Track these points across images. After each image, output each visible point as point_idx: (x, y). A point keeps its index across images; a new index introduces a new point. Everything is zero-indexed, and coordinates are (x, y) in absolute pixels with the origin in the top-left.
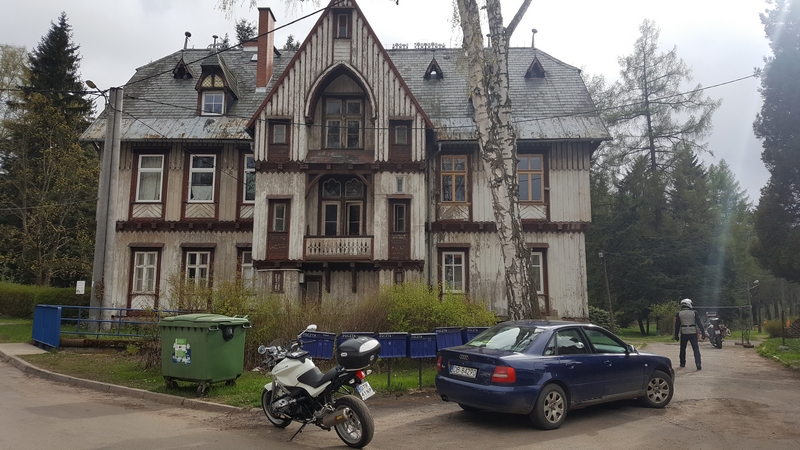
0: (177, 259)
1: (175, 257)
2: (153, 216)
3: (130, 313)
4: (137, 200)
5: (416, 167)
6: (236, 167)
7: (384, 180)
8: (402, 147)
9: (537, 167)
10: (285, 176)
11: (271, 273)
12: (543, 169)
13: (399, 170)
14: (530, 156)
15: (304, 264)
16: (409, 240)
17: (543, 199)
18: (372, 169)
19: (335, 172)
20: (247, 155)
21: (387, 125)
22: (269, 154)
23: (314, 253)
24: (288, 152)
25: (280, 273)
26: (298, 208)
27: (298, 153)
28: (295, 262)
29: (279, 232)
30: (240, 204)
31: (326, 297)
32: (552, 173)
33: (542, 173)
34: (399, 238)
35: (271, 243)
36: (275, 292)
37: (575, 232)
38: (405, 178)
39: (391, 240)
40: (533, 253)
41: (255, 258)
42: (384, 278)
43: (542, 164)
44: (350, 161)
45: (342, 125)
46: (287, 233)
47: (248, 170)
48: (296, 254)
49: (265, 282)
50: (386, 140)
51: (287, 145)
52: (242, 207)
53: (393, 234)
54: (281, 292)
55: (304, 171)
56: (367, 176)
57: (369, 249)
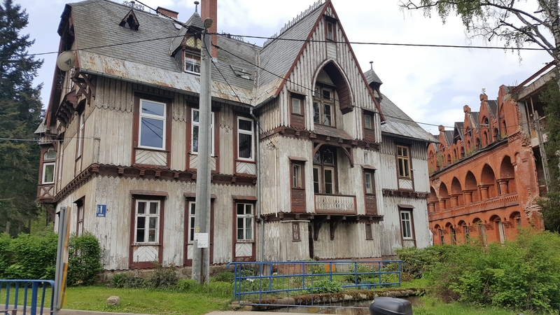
0: (180, 209)
1: (177, 207)
2: (157, 164)
3: (133, 265)
4: (139, 146)
5: (376, 147)
6: (231, 127)
7: (358, 154)
8: (369, 131)
9: (405, 155)
10: (299, 142)
11: (291, 224)
12: (408, 156)
13: (366, 148)
14: (402, 147)
15: (315, 216)
16: (376, 200)
17: (410, 177)
18: (352, 144)
19: (330, 143)
20: (239, 118)
21: (360, 113)
22: (291, 121)
23: (321, 208)
24: (303, 122)
25: (297, 224)
26: (309, 169)
27: (310, 125)
28: (309, 215)
29: (299, 189)
30: (236, 161)
31: (315, 243)
32: (413, 160)
33: (408, 159)
34: (370, 198)
35: (293, 197)
36: (295, 240)
37: (422, 198)
38: (368, 154)
39: (366, 200)
40: (402, 212)
41: (283, 211)
42: (360, 229)
43: (408, 153)
44: (339, 136)
45: (321, 106)
46: (304, 190)
47: (240, 131)
48: (310, 208)
49: (288, 231)
50: (361, 124)
51: (303, 116)
52: (237, 163)
53: (366, 194)
54: (299, 240)
55: (311, 139)
56: (349, 149)
57: (353, 206)
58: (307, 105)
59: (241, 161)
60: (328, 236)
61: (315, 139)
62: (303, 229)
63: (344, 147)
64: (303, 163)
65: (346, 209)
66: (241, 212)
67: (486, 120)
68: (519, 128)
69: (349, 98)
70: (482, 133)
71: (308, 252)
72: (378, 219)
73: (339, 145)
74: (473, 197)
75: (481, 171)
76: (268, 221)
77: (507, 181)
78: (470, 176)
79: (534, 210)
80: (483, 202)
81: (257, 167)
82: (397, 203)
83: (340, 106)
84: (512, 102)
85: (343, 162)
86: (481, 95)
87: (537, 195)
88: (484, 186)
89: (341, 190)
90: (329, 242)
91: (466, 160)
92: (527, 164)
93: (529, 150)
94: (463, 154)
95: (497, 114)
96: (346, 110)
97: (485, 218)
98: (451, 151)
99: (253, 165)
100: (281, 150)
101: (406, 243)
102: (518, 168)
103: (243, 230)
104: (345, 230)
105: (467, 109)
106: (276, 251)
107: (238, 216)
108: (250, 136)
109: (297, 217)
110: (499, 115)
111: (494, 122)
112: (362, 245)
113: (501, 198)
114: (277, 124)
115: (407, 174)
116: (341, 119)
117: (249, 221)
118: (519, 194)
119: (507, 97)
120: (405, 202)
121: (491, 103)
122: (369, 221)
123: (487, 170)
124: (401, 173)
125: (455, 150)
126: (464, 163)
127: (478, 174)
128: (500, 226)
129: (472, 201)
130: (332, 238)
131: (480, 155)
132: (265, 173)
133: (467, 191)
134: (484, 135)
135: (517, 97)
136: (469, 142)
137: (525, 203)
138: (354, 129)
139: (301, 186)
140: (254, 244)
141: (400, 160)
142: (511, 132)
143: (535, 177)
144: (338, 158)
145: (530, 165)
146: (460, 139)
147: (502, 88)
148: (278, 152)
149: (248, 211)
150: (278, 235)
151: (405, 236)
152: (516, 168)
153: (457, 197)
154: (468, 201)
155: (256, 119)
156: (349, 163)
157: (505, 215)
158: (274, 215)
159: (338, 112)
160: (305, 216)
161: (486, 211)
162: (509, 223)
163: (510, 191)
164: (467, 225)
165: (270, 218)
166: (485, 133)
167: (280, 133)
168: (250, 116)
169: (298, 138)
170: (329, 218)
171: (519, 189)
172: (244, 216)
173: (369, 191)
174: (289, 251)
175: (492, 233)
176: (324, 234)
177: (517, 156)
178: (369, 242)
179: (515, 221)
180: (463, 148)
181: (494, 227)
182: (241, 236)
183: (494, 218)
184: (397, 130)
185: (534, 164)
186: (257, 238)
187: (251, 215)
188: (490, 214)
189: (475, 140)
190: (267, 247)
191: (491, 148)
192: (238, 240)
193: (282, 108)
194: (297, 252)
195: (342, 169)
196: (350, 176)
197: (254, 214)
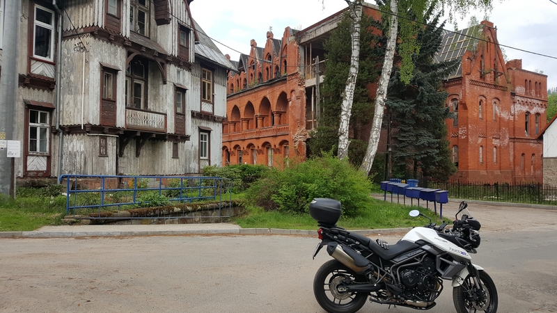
5: (188, 67)
6: (27, 16)
7: (172, 70)
8: (184, 49)
9: (209, 78)
10: (112, 48)
11: (98, 138)
12: (211, 81)
13: (179, 66)
14: (207, 70)
15: (124, 131)
16: (185, 120)
17: (211, 101)
18: (166, 59)
19: (144, 54)
20: (37, 6)
21: (177, 27)
22: (106, 23)
23: (131, 123)
24: (119, 25)
25: (105, 138)
26: (121, 79)
27: (126, 29)
28: (119, 129)
29: (109, 100)
30: (30, 58)
31: (120, 159)
32: (215, 85)
33: (211, 83)
34: (180, 117)
35: (103, 109)
36: (101, 155)
37: (219, 122)
38: (181, 72)
39: (176, 119)
40: (201, 133)
41: (91, 123)
42: (168, 147)
43: (211, 77)
44: (154, 48)
45: (136, 12)
46: (115, 102)
47: (37, 23)
48: (120, 122)
49: (95, 145)
50: (176, 40)
51: (119, 19)
52: (33, 62)
53: (177, 114)
54: (106, 155)
55: (125, 46)
56: (162, 64)
57: (163, 124)
58: (124, 8)
59: (38, 60)
60: (133, 153)
61: (130, 47)
62: (111, 144)
63: (159, 61)
64: (115, 72)
65: (156, 126)
66: (33, 120)
67: (270, 57)
68: (298, 69)
69: (167, 9)
70: (265, 68)
71: (114, 168)
72: (186, 138)
73: (153, 58)
74: (250, 125)
75: (259, 103)
76: (69, 133)
77: (280, 114)
78: (250, 106)
79: (300, 140)
80: (258, 130)
81: (56, 70)
82: (198, 125)
83: (156, 16)
84: (295, 44)
85: (154, 77)
86: (268, 33)
87: (304, 128)
88: (261, 116)
89: (150, 107)
90: (134, 159)
91: (248, 91)
92: (300, 101)
93: (303, 89)
94: (245, 85)
95: (280, 53)
96: (163, 21)
97: (258, 144)
98: (234, 81)
99: (52, 66)
100: (92, 54)
101: (202, 162)
102: (292, 104)
103: (36, 141)
104: (151, 148)
105: (253, 44)
106: (78, 166)
107: (31, 124)
108: (48, 32)
109: (106, 131)
110: (282, 54)
111: (277, 60)
112: (169, 163)
113: (274, 127)
114: (89, 23)
115: (209, 98)
116: (156, 30)
117: (43, 131)
118: (289, 126)
119: (292, 38)
120: (204, 124)
121: (276, 41)
122: (177, 140)
123: (265, 103)
124: (204, 98)
125: (238, 80)
126: (245, 94)
127: (257, 105)
128: (270, 152)
129: (248, 129)
130: (137, 155)
131: (260, 88)
132: (68, 78)
133: (245, 120)
134: (266, 71)
135: (300, 41)
136: (252, 75)
137: (294, 134)
138: (170, 43)
139: (111, 98)
140: (49, 158)
141: (204, 83)
142: (291, 71)
143: (304, 113)
144: (149, 72)
145: (302, 103)
146: (244, 71)
147: (287, 29)
148: (88, 56)
149: (43, 120)
150: (82, 149)
151: (202, 156)
152: (290, 103)
153: (235, 123)
154: (245, 128)
155: (59, 11)
156: (161, 79)
157: (275, 142)
158: (79, 126)
159: (153, 22)
160: (114, 130)
161: (259, 138)
162: (278, 149)
163: (282, 122)
164: (242, 149)
165: (73, 130)
166: (267, 69)
167: (93, 34)
168: (51, 7)
169: (111, 43)
170: (139, 134)
171: (290, 121)
172: (38, 125)
173: (179, 110)
174: (95, 166)
175: (262, 157)
176: (129, 151)
177: (293, 93)
178: (176, 161)
179: (283, 148)
180: (245, 80)
181: (265, 152)
182: (34, 148)
183: (266, 145)
184: (203, 52)
185: (305, 102)
186: (53, 151)
187: (47, 125)
188: (263, 141)
189: (257, 74)
190: (66, 161)
191: (271, 83)
192: (31, 153)
193: (96, 5)
194: (103, 168)
195: (152, 84)
196: (161, 92)
197: (50, 123)
